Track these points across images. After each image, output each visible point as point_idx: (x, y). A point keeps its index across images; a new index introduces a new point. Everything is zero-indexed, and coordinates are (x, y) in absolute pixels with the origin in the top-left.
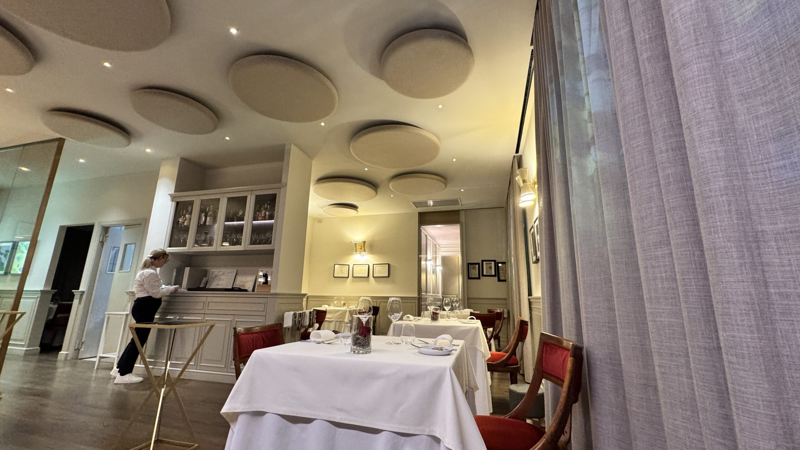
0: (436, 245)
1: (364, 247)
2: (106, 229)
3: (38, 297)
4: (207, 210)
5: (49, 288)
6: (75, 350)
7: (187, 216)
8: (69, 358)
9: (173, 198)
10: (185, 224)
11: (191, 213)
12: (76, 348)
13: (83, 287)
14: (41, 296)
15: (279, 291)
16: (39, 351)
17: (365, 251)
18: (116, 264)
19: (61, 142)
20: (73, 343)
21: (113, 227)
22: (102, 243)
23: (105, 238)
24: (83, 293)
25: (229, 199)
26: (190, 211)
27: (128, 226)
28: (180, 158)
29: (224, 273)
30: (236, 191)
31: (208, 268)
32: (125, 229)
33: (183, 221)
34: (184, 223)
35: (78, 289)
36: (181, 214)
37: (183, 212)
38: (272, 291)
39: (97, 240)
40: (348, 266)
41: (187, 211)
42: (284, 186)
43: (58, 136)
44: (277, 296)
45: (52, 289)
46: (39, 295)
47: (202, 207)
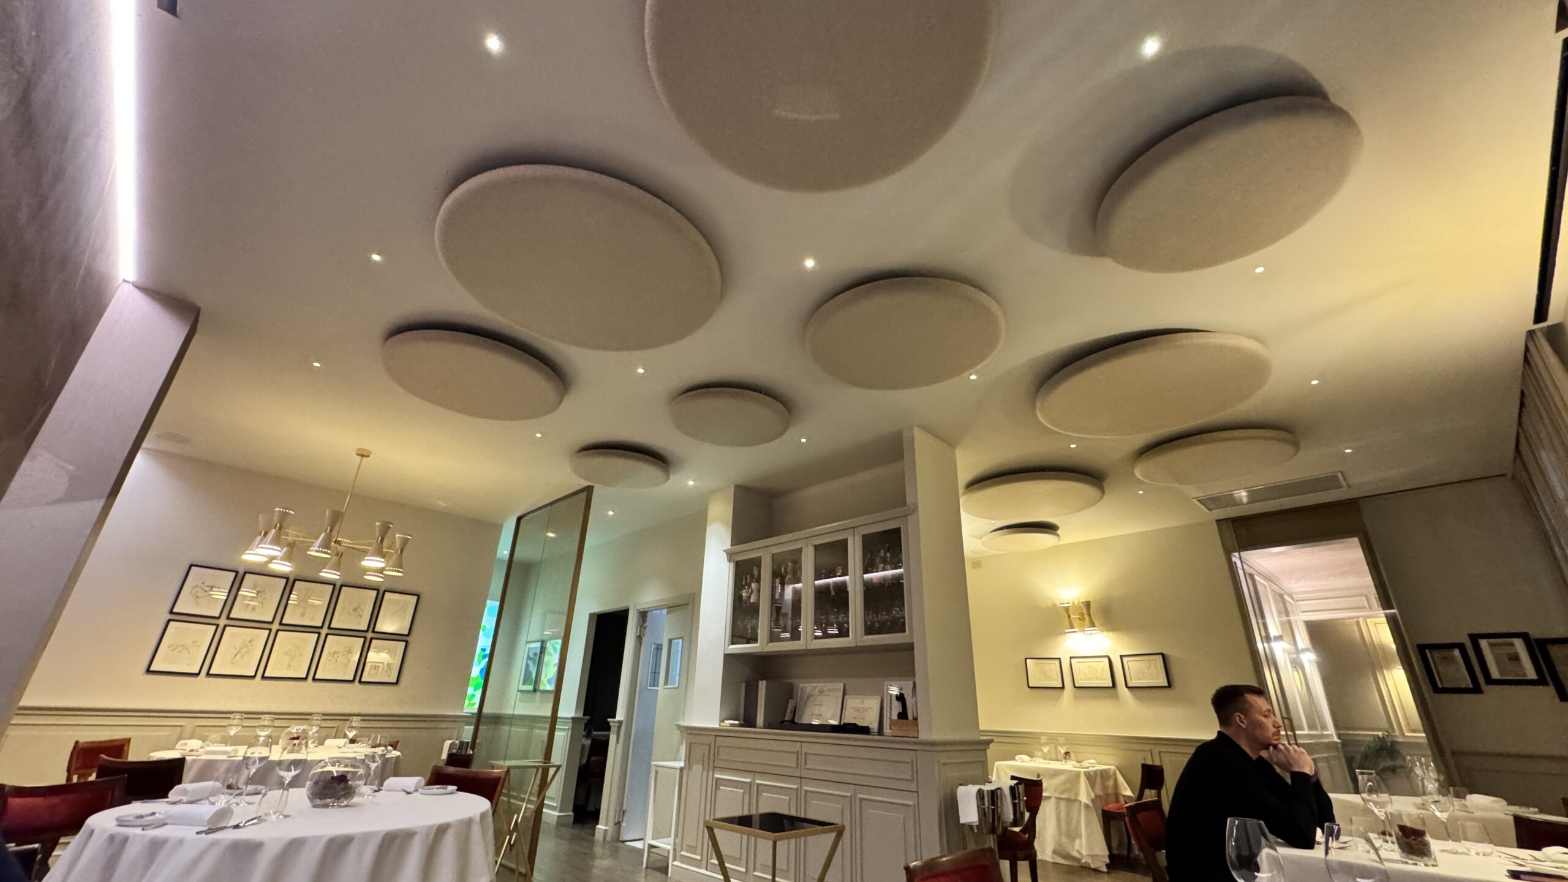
0: (1281, 596)
1: (1089, 615)
2: (643, 615)
3: (569, 729)
4: (783, 571)
5: (580, 715)
6: (615, 824)
7: (753, 585)
8: (608, 839)
9: (730, 555)
10: (752, 601)
11: (758, 581)
12: (616, 822)
13: (620, 715)
14: (572, 727)
15: (937, 736)
16: (572, 818)
17: (1093, 625)
18: (659, 673)
19: (589, 490)
20: (612, 814)
21: (652, 611)
22: (639, 638)
23: (643, 628)
24: (620, 723)
25: (816, 547)
26: (756, 576)
27: (672, 608)
28: (733, 487)
29: (823, 691)
30: (827, 532)
31: (794, 681)
32: (668, 613)
33: (748, 595)
34: (749, 597)
35: (614, 717)
36: (744, 583)
37: (746, 579)
38: (923, 736)
39: (633, 635)
40: (1057, 662)
41: (752, 576)
42: (914, 510)
43: (586, 483)
44: (936, 748)
45: (585, 714)
46: (570, 725)
47: (775, 567)
